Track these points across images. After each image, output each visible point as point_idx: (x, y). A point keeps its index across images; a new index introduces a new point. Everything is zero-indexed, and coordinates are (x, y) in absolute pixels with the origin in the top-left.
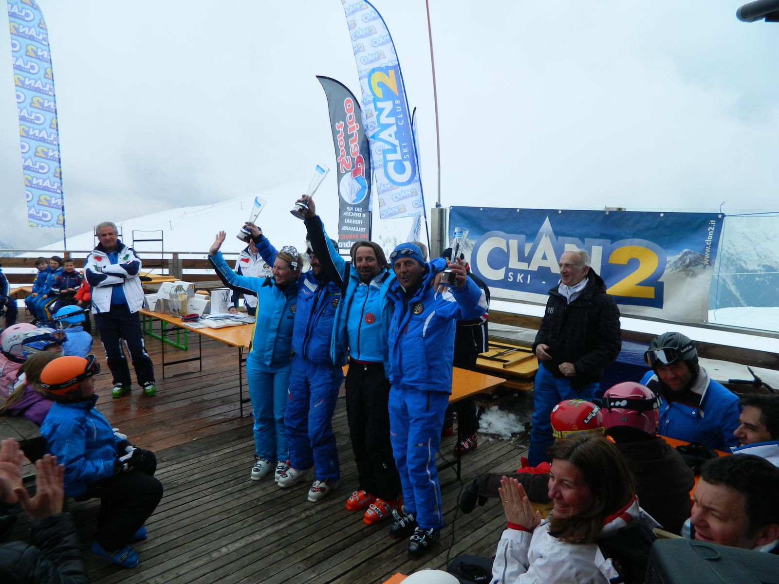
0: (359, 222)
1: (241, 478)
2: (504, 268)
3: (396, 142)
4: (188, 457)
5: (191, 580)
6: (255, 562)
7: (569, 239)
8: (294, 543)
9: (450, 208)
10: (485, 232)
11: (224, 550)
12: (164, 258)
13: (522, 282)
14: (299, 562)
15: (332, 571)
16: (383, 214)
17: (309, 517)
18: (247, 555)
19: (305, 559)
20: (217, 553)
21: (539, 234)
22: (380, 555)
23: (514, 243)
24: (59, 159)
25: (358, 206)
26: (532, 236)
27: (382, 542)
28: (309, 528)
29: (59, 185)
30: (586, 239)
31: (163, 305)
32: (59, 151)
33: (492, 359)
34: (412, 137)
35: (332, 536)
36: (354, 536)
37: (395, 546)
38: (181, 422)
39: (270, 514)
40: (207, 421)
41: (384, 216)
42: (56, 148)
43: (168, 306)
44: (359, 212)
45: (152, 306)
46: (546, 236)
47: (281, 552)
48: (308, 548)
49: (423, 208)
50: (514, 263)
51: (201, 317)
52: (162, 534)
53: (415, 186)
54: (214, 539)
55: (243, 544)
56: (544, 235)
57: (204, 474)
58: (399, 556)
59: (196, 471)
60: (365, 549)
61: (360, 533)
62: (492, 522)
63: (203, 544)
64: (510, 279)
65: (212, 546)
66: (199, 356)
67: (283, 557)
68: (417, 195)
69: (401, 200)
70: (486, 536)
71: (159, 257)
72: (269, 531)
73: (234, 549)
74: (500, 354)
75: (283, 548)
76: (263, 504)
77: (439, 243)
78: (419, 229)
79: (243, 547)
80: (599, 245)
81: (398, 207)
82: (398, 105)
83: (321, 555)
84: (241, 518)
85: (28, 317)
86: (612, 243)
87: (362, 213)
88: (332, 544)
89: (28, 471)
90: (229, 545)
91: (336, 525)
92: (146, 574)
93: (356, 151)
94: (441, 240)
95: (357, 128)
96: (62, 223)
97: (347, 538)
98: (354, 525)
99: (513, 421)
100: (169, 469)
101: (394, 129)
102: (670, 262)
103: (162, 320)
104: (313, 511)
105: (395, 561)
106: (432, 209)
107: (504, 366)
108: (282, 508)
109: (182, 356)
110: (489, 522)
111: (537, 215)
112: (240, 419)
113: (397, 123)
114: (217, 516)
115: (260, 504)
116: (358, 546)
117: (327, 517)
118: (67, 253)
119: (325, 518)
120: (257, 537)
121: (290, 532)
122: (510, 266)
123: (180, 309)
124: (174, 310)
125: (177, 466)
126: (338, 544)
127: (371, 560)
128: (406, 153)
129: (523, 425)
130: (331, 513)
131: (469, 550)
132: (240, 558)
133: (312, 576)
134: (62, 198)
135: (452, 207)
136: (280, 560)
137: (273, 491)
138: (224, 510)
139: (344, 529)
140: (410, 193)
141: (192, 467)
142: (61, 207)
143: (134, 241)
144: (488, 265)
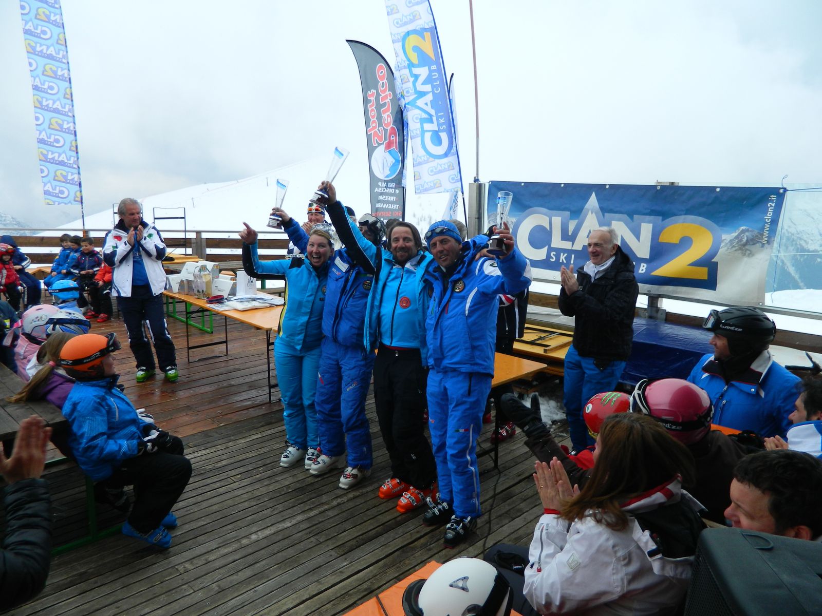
0: (392, 198)
1: (271, 465)
2: (547, 247)
3: (433, 112)
4: (216, 443)
5: (221, 566)
6: (286, 549)
7: (617, 216)
8: (325, 531)
9: (489, 183)
10: (527, 209)
11: (254, 537)
12: (187, 237)
13: (565, 262)
14: (331, 550)
15: (364, 559)
16: (418, 189)
17: (340, 504)
18: (278, 542)
19: (337, 547)
20: (247, 540)
21: (584, 211)
22: (414, 544)
23: (557, 221)
24: (75, 132)
25: (392, 181)
26: (577, 213)
27: (415, 530)
28: (340, 515)
29: (76, 159)
30: (635, 216)
31: (186, 286)
32: (74, 123)
33: (532, 343)
34: (449, 106)
35: (364, 524)
36: (386, 524)
37: (429, 535)
38: (207, 407)
39: (300, 502)
40: (235, 407)
41: (419, 191)
42: (71, 119)
43: (192, 287)
44: (392, 188)
45: (175, 288)
46: (592, 213)
47: (312, 539)
48: (341, 535)
49: (460, 183)
50: (557, 242)
51: (226, 299)
52: (190, 520)
53: (452, 159)
54: (244, 526)
55: (272, 531)
56: (590, 212)
57: (232, 461)
58: (433, 545)
59: (224, 457)
60: (399, 537)
61: (393, 521)
62: (530, 512)
63: (232, 531)
64: (553, 258)
65: (243, 532)
66: (225, 340)
67: (315, 545)
68: (454, 169)
69: (436, 174)
70: (524, 526)
71: (181, 235)
72: (300, 518)
73: (264, 536)
74: (540, 338)
75: (314, 536)
76: (293, 491)
77: (477, 220)
78: (456, 205)
79: (273, 534)
80: (649, 222)
81: (433, 181)
82: (434, 71)
83: (353, 543)
84: (271, 505)
85: (47, 298)
86: (663, 220)
87: (395, 189)
88: (364, 532)
89: (52, 456)
90: (259, 532)
91: (369, 513)
92: (174, 560)
93: (389, 121)
95: (390, 96)
96: (79, 199)
97: (380, 526)
98: (387, 513)
99: (554, 408)
100: (196, 454)
101: (430, 97)
102: (725, 241)
103: (186, 302)
104: (345, 499)
105: (430, 550)
107: (545, 351)
108: (314, 495)
109: (207, 339)
110: (527, 511)
111: (582, 191)
112: (268, 405)
113: (433, 91)
114: (246, 503)
115: (290, 491)
116: (391, 534)
117: (360, 505)
118: (86, 232)
119: (358, 505)
120: (288, 524)
121: (321, 520)
122: (553, 245)
123: (204, 291)
124: (198, 291)
125: (204, 452)
126: (371, 532)
127: (405, 549)
128: (442, 124)
129: (564, 413)
130: (363, 501)
131: (506, 539)
132: (270, 545)
133: (345, 564)
134: (79, 173)
135: (491, 181)
136: (311, 548)
137: (304, 477)
138: (252, 497)
139: (377, 518)
140: (446, 167)
141: (219, 453)
142: (78, 183)
143: (155, 218)
144: (529, 244)
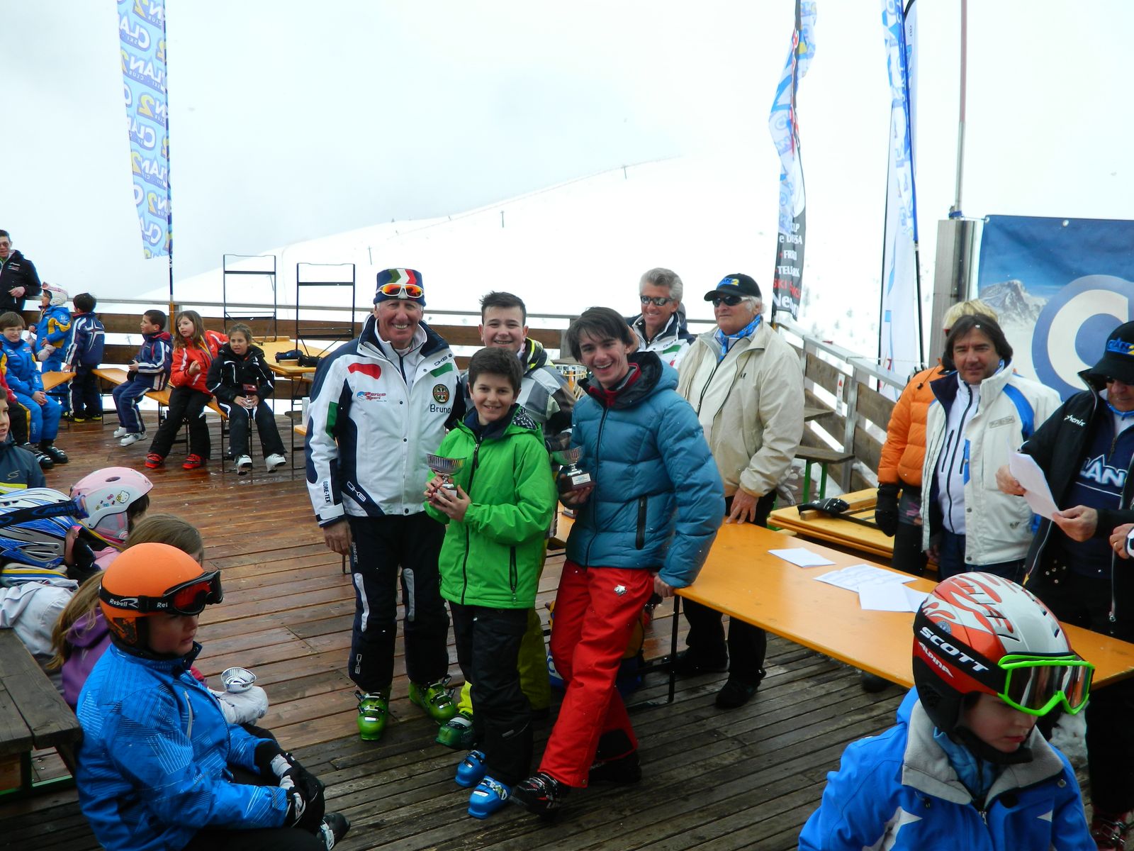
9: (985, 220)
10: (1072, 280)
24: (167, 120)
32: (167, 104)
94: (959, 294)
96: (167, 246)
100: (346, 787)
106: (940, 222)
118: (174, 306)
134: (169, 198)
135: (992, 217)
142: (166, 216)
143: (299, 284)
144: (1075, 353)
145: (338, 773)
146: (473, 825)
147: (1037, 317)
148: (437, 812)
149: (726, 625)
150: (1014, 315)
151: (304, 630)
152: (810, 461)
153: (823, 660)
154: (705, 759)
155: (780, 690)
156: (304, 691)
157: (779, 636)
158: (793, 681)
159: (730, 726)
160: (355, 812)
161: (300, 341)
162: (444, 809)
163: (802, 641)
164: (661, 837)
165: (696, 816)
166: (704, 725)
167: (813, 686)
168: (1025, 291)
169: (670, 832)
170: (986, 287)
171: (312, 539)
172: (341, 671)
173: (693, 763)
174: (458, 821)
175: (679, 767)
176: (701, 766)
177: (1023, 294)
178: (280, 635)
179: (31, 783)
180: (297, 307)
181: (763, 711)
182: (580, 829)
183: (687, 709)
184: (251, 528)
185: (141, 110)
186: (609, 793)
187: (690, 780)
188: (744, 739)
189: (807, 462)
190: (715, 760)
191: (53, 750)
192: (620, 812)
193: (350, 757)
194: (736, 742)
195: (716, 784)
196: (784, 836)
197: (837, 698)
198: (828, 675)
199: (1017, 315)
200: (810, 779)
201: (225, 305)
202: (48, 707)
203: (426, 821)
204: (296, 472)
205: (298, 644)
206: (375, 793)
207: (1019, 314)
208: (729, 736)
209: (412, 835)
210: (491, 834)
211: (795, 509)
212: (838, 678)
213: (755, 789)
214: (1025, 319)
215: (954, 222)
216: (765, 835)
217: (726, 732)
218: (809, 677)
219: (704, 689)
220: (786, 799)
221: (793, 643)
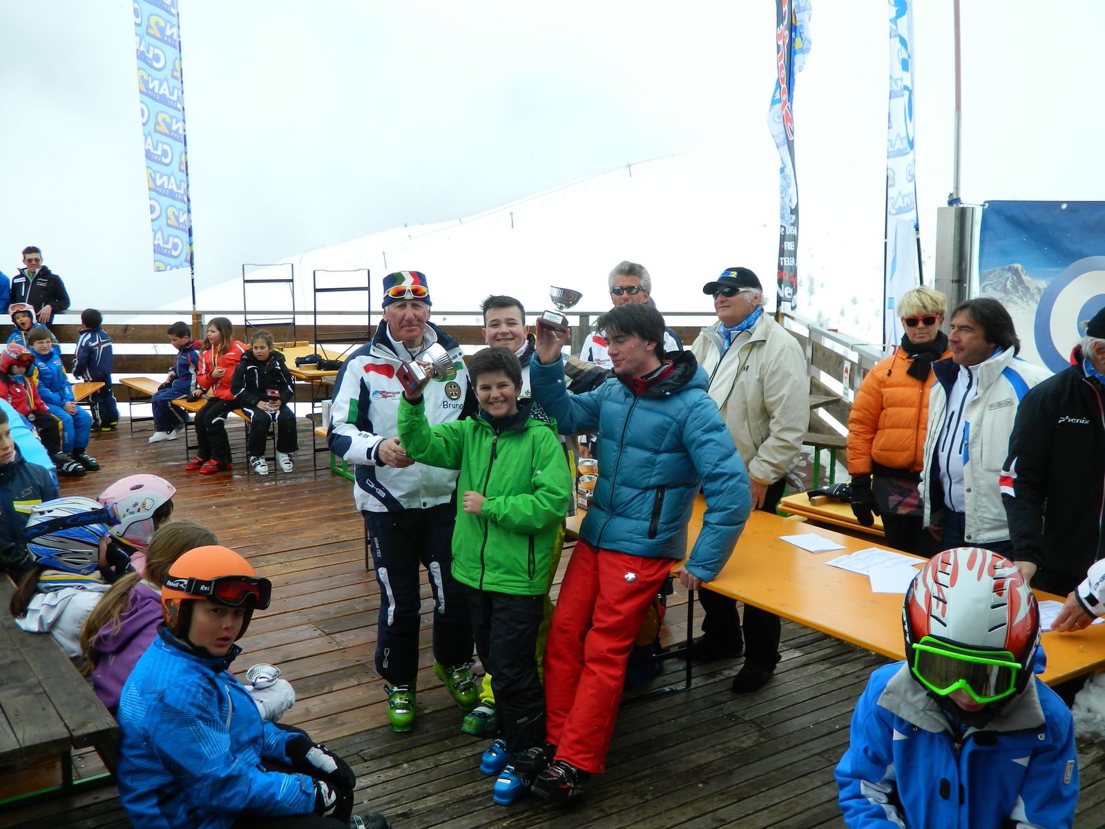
9: (983, 206)
10: (1074, 261)
24: (185, 136)
29: (186, 186)
32: (184, 121)
71: (362, 321)
77: (955, 285)
94: (961, 279)
96: (189, 258)
106: (940, 210)
118: (197, 316)
134: (189, 211)
135: (992, 203)
142: (186, 228)
143: (316, 290)
145: (366, 764)
146: (499, 812)
147: (1039, 300)
148: (463, 800)
149: (741, 611)
150: (1015, 299)
151: (330, 626)
152: (819, 447)
153: (837, 643)
154: (724, 743)
155: (796, 673)
156: (331, 685)
157: (791, 621)
158: (808, 664)
159: (748, 710)
160: (383, 802)
161: (318, 346)
162: (469, 798)
163: (813, 624)
164: (683, 820)
165: (716, 799)
166: (722, 709)
167: (828, 668)
168: (1026, 274)
169: (692, 815)
170: (986, 271)
171: (336, 537)
172: (367, 665)
173: (712, 747)
174: (484, 809)
175: (699, 751)
176: (720, 750)
177: (1026, 278)
178: (307, 632)
179: (72, 781)
180: (315, 313)
181: (779, 694)
182: (603, 814)
183: (705, 694)
184: (277, 528)
185: (158, 128)
186: (630, 778)
187: (709, 763)
188: (762, 722)
189: (816, 449)
190: (734, 743)
191: (92, 748)
192: (642, 797)
193: (378, 748)
194: (753, 725)
195: (735, 767)
196: (803, 816)
197: (851, 680)
198: (843, 657)
199: (1018, 297)
200: (828, 760)
201: (245, 313)
202: (85, 708)
203: (453, 809)
204: (318, 473)
205: (325, 639)
206: (401, 784)
207: (1020, 297)
208: (747, 719)
209: (440, 823)
210: (516, 821)
211: (805, 495)
212: (853, 660)
213: (774, 771)
214: (1027, 302)
215: (953, 209)
216: (784, 816)
217: (743, 715)
218: (824, 660)
219: (721, 673)
220: (805, 780)
221: (805, 627)
